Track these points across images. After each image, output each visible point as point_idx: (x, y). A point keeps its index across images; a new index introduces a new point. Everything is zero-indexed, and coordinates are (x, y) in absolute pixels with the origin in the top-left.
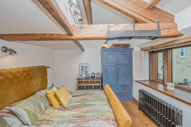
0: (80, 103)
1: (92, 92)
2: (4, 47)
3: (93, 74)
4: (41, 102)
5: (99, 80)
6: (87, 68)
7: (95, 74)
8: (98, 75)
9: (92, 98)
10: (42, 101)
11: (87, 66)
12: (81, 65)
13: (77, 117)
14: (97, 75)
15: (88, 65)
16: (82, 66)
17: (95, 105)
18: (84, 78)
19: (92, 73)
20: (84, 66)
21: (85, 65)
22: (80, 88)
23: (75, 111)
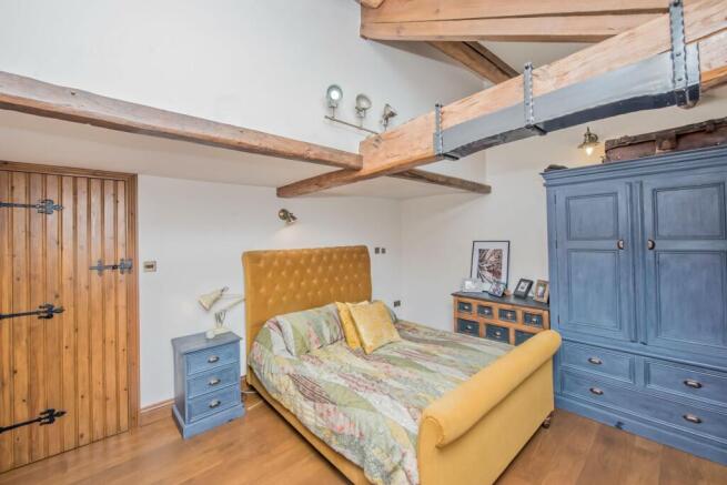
0: (404, 357)
1: (478, 343)
2: (283, 211)
3: (522, 284)
4: (325, 325)
5: (541, 311)
6: (500, 257)
7: (531, 283)
8: (541, 289)
9: (449, 357)
10: (327, 322)
11: (501, 250)
12: (478, 246)
13: (364, 375)
14: (537, 289)
15: (504, 247)
16: (480, 250)
17: (433, 372)
18: (487, 296)
19: (522, 280)
20: (491, 251)
21: (491, 247)
22: (464, 326)
23: (375, 367)
